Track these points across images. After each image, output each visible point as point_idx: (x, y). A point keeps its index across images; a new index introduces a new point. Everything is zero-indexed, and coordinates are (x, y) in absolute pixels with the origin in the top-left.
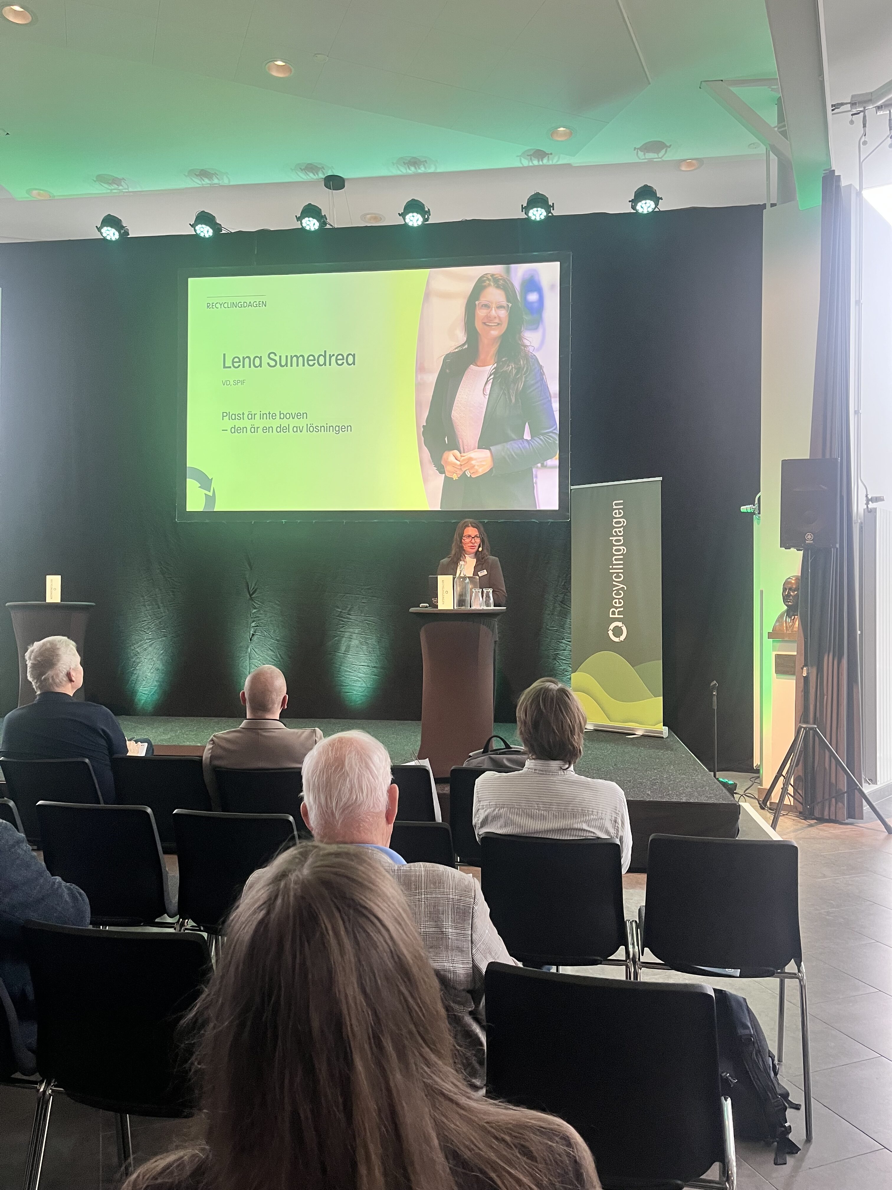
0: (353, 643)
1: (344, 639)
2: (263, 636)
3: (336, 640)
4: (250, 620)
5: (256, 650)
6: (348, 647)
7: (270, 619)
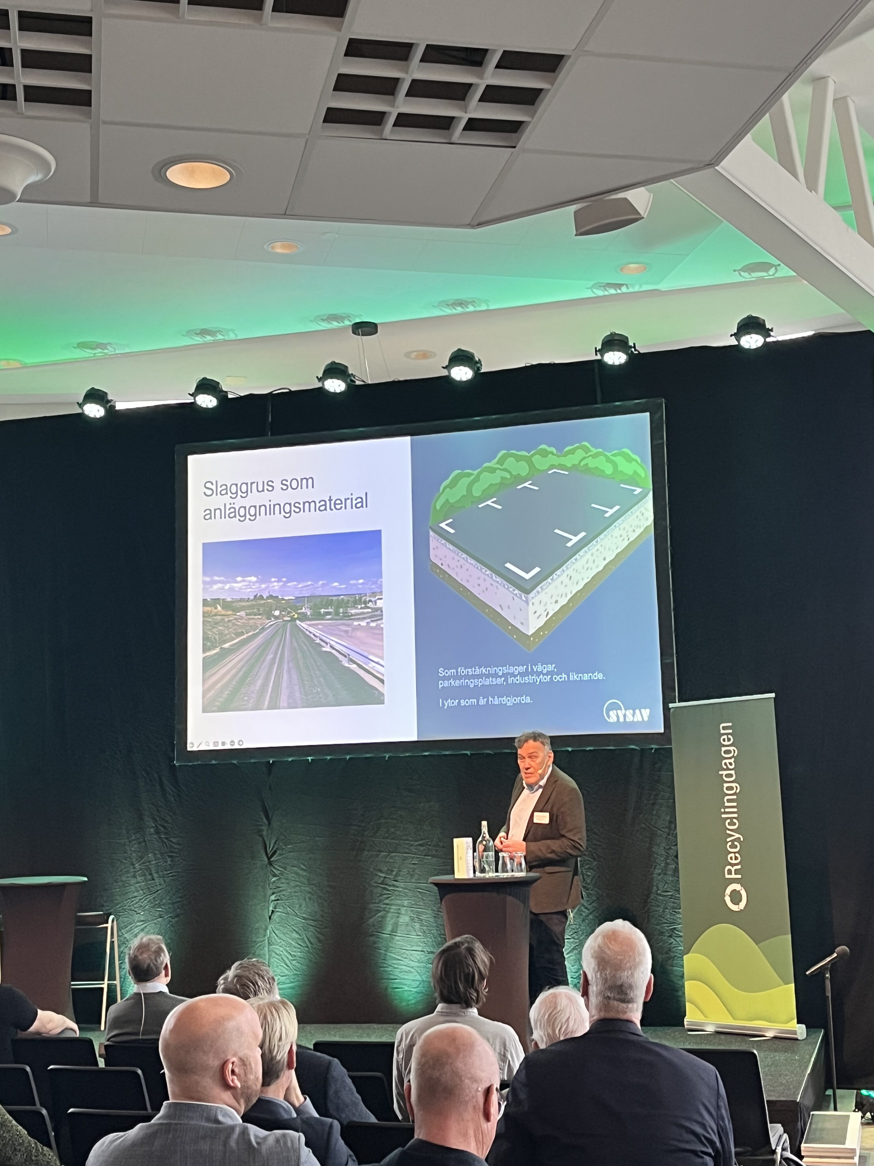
0: (401, 920)
1: (390, 915)
2: (284, 913)
3: (379, 917)
4: (270, 892)
5: (276, 932)
6: (396, 925)
7: (293, 890)
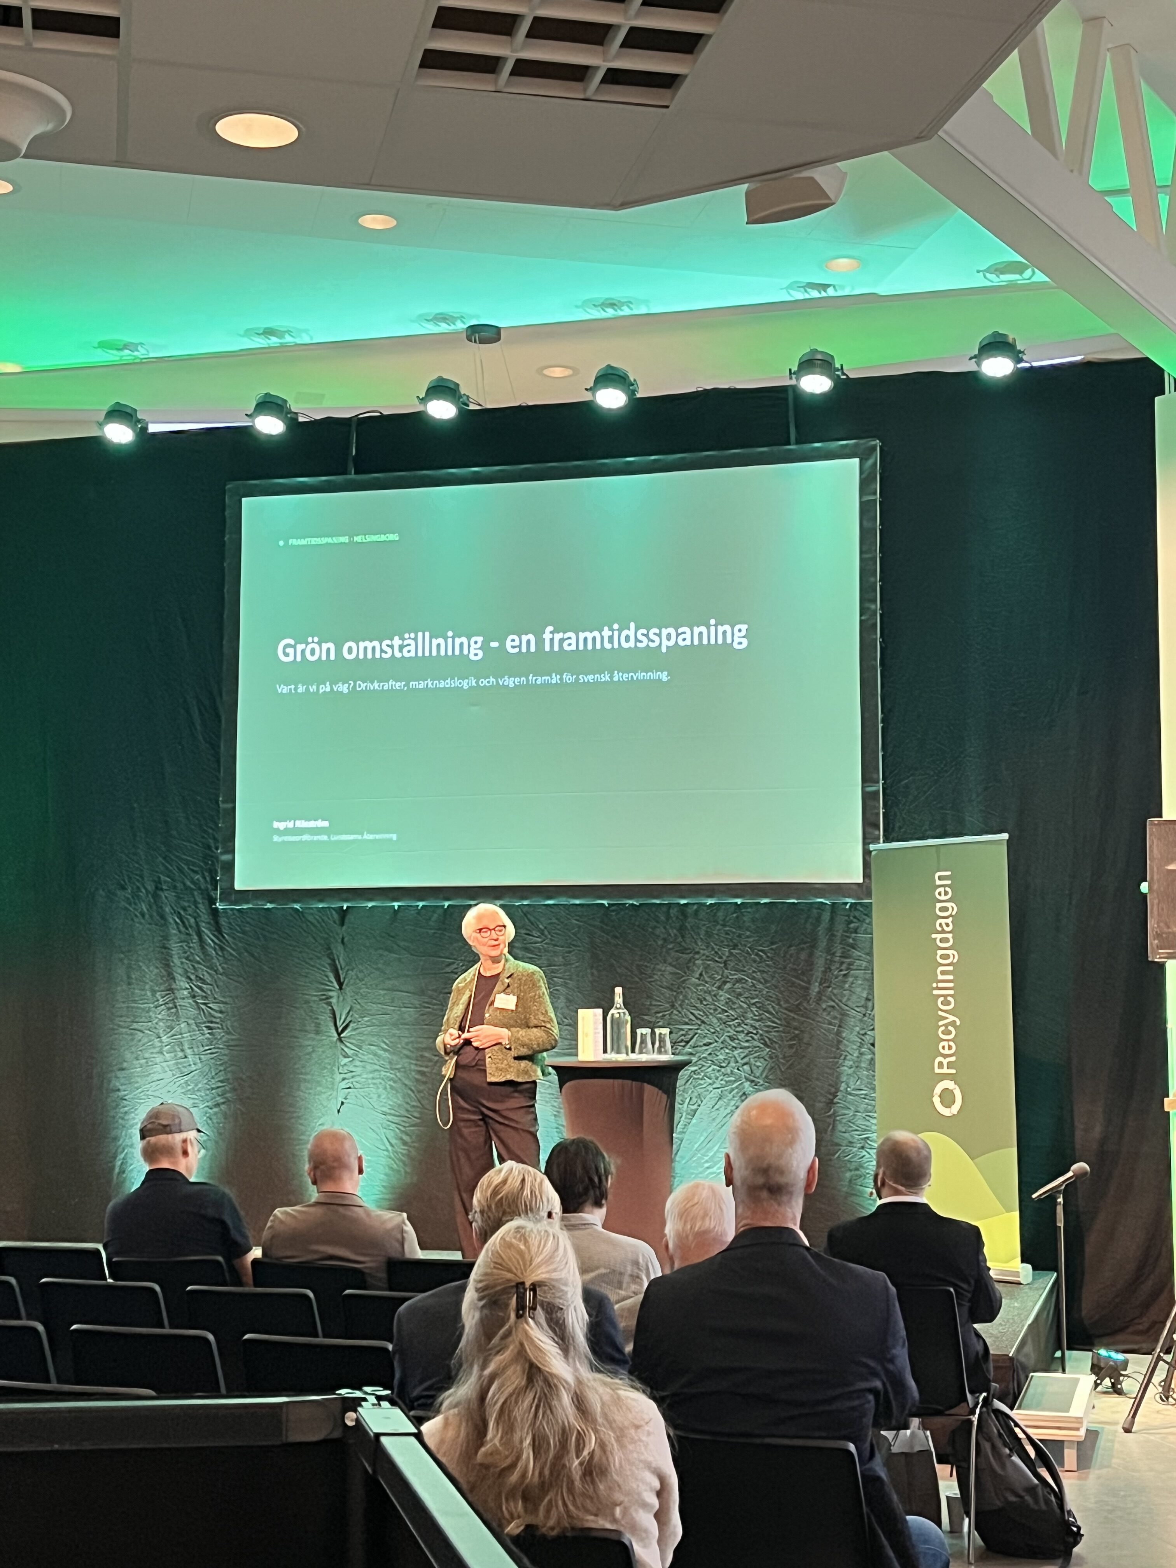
2: (358, 1105)
4: (339, 1077)
7: (371, 1076)
